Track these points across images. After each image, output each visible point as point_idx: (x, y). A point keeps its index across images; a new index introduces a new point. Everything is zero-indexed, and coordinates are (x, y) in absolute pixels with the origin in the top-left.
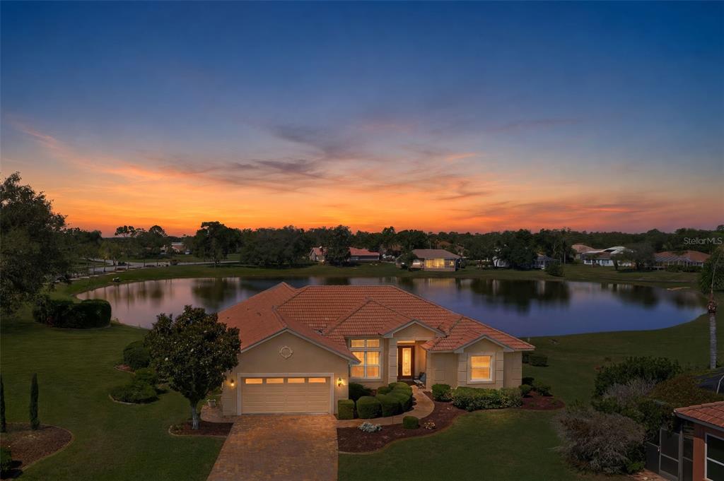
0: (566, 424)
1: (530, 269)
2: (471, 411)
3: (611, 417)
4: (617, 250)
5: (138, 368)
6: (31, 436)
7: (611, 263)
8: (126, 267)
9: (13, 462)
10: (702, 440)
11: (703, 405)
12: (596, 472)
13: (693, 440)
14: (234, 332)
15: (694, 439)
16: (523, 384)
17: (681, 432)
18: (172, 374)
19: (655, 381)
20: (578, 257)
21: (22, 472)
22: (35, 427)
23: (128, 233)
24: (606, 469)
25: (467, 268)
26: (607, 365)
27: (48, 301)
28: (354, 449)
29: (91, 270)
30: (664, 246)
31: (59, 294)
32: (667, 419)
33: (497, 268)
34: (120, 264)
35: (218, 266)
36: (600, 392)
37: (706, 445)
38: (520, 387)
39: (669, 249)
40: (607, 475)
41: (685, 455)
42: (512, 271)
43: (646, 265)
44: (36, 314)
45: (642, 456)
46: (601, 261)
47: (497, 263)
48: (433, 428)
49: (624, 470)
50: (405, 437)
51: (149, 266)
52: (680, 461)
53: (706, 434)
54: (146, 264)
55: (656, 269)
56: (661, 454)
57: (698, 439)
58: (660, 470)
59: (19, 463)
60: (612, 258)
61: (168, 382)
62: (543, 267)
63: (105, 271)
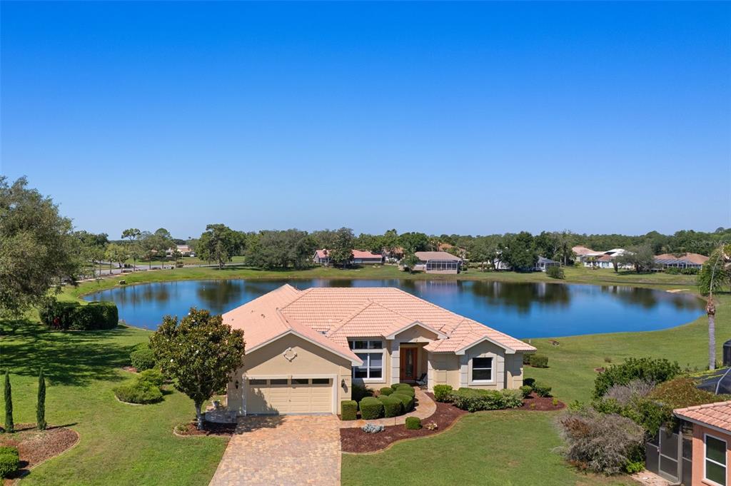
0: (567, 426)
1: (530, 272)
2: (473, 411)
3: (611, 417)
4: (618, 252)
5: (144, 369)
6: (38, 437)
7: (611, 265)
8: (132, 269)
9: (21, 462)
10: (701, 441)
11: (703, 406)
12: (597, 472)
13: (691, 441)
14: (239, 334)
15: (693, 438)
16: (524, 385)
17: (681, 433)
18: (178, 374)
19: (654, 382)
20: (578, 259)
21: (29, 473)
22: (43, 427)
23: (134, 235)
24: (606, 469)
25: (469, 270)
26: (608, 366)
27: (55, 303)
28: (357, 449)
29: (97, 272)
30: (664, 249)
31: (66, 296)
32: (666, 420)
33: (497, 270)
34: (126, 266)
35: (223, 269)
36: (600, 393)
37: (705, 445)
38: (521, 388)
39: (669, 252)
40: (607, 475)
41: (684, 455)
42: (513, 274)
43: (646, 268)
44: (43, 316)
45: (641, 455)
46: (601, 264)
47: (498, 265)
48: (436, 428)
49: (624, 470)
50: (407, 437)
51: (155, 268)
52: (679, 461)
53: (705, 435)
54: (152, 267)
55: (656, 271)
56: (660, 454)
57: (698, 440)
58: (660, 471)
59: (26, 464)
60: (612, 261)
61: (173, 383)
62: (544, 269)
63: (111, 273)
